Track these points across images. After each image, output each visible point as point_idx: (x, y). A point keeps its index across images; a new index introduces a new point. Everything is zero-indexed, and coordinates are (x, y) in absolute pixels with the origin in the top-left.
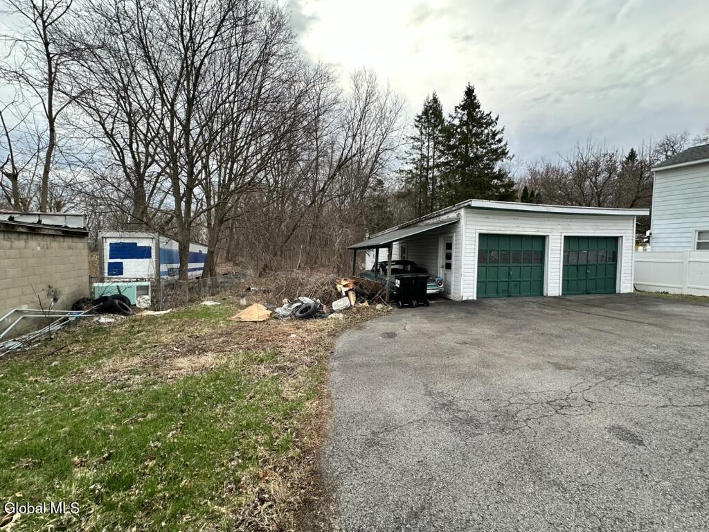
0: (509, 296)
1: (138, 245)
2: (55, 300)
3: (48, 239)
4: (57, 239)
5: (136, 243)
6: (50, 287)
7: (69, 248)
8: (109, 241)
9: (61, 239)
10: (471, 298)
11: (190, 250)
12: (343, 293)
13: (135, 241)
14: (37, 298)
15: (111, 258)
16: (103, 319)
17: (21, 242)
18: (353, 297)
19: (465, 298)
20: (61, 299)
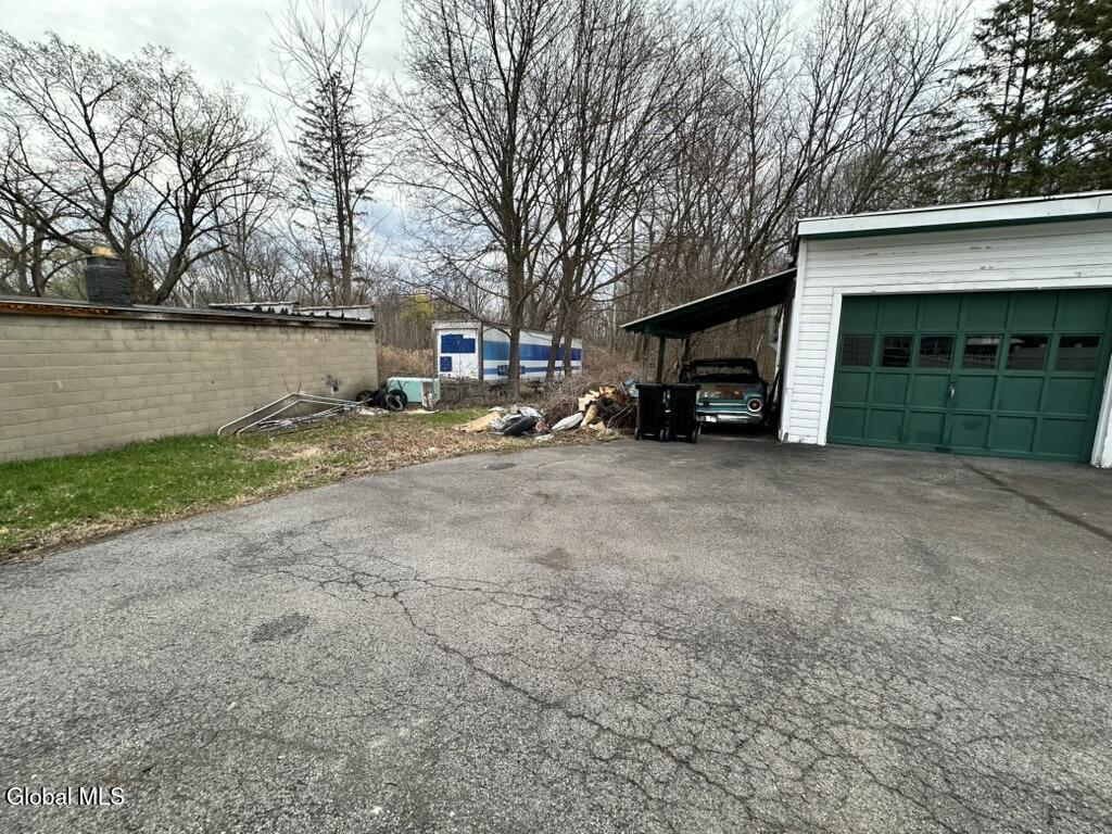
0: (940, 451)
1: (465, 337)
2: (336, 389)
3: (327, 332)
4: (336, 331)
5: (462, 336)
6: (329, 377)
7: (352, 340)
8: (441, 333)
9: (342, 332)
10: (810, 442)
11: (520, 342)
12: (582, 408)
13: (461, 332)
14: (315, 385)
15: (443, 352)
16: (364, 412)
17: (298, 336)
18: (590, 414)
19: (793, 439)
20: (342, 389)
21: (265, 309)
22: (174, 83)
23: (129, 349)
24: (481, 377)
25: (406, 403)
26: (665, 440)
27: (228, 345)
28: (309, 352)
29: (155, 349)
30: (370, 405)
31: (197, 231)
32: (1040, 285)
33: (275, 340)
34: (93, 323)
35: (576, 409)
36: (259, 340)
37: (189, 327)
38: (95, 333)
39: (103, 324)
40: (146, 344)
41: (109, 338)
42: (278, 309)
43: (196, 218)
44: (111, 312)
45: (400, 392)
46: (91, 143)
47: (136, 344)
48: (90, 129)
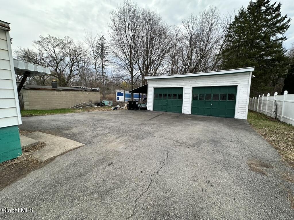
0: (167, 111)
2: (91, 102)
3: (90, 92)
6: (90, 100)
7: (95, 93)
8: (117, 92)
9: (93, 92)
10: (150, 110)
13: (121, 92)
14: (87, 101)
15: (117, 96)
16: (95, 106)
17: (84, 93)
19: (149, 110)
20: (92, 102)
21: (81, 87)
22: (69, 43)
23: (57, 95)
24: (124, 101)
25: (104, 105)
26: (132, 110)
27: (72, 94)
28: (86, 95)
29: (60, 95)
30: (97, 105)
31: (73, 71)
32: (174, 87)
33: (80, 93)
34: (52, 91)
36: (77, 93)
37: (66, 91)
38: (52, 92)
39: (53, 91)
40: (59, 94)
41: (54, 93)
42: (83, 88)
43: (73, 68)
44: (55, 89)
45: (104, 103)
46: (54, 54)
47: (58, 94)
48: (54, 51)
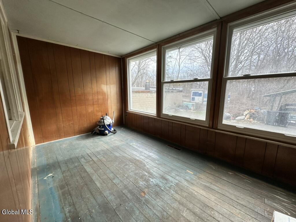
1: (199, 92)
8: (193, 91)
12: (245, 114)
15: (193, 96)
18: (248, 116)
24: (203, 103)
26: (276, 126)
34: (147, 93)
35: (243, 115)
41: (148, 96)
44: (149, 91)
